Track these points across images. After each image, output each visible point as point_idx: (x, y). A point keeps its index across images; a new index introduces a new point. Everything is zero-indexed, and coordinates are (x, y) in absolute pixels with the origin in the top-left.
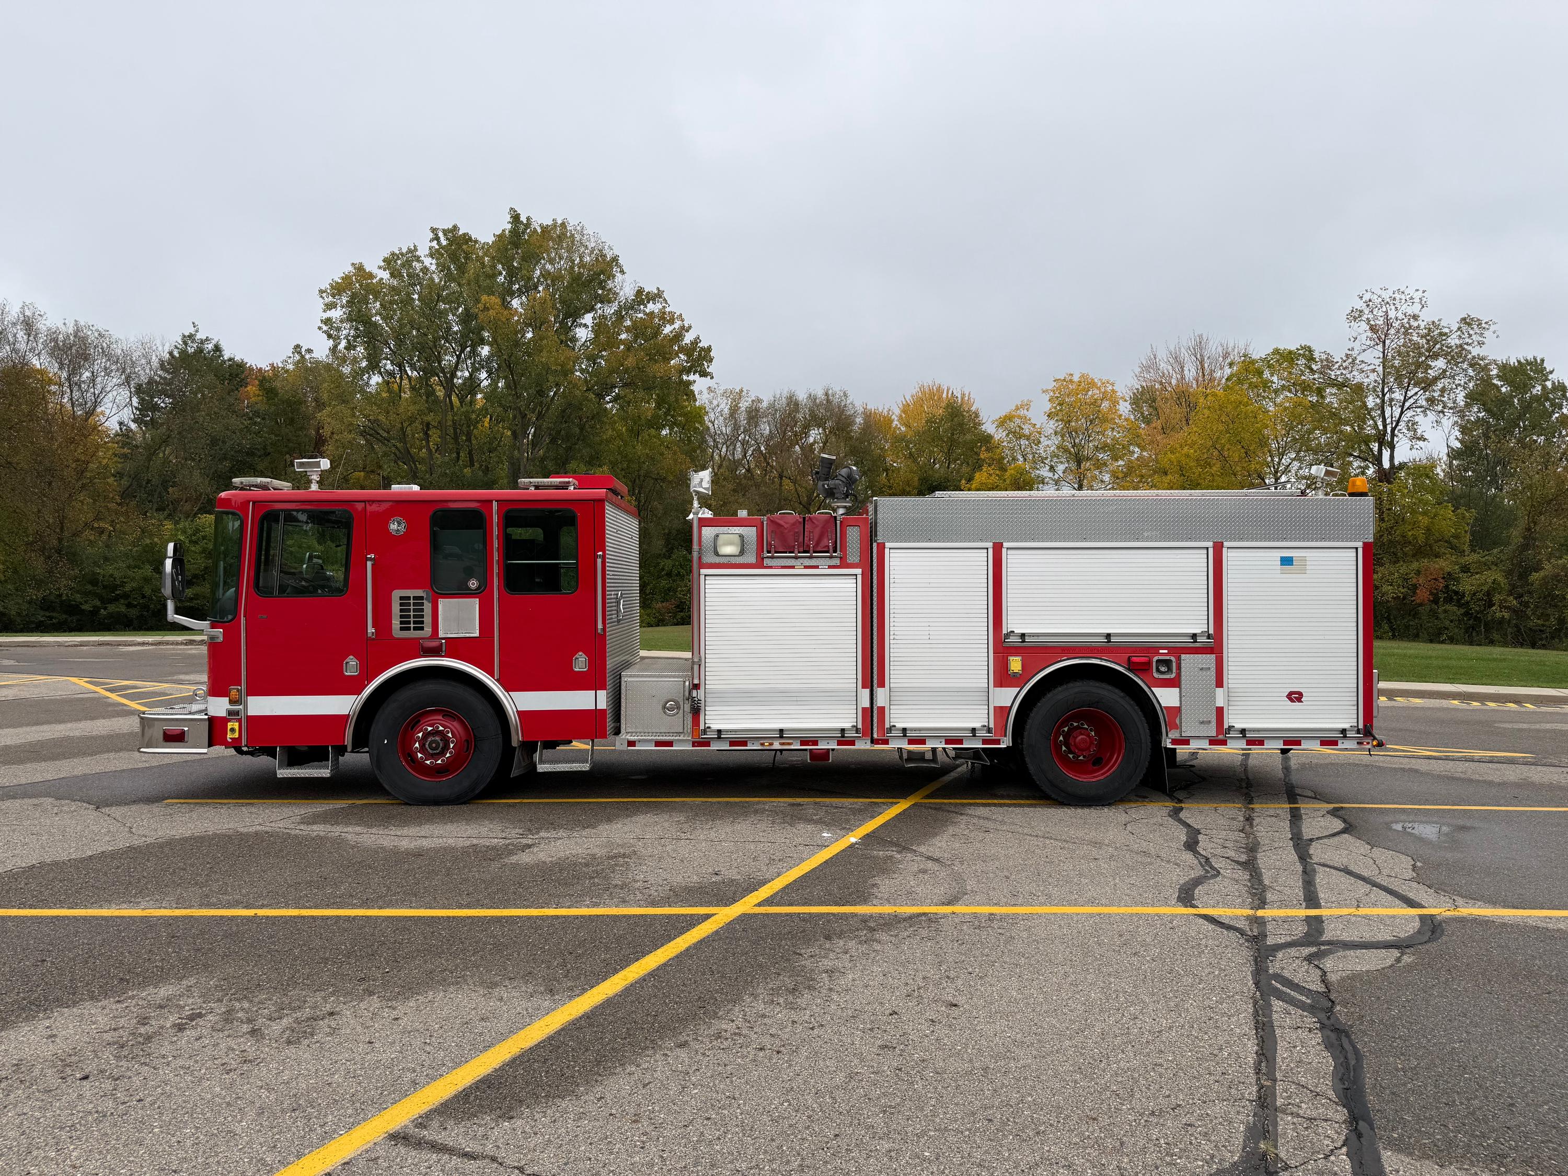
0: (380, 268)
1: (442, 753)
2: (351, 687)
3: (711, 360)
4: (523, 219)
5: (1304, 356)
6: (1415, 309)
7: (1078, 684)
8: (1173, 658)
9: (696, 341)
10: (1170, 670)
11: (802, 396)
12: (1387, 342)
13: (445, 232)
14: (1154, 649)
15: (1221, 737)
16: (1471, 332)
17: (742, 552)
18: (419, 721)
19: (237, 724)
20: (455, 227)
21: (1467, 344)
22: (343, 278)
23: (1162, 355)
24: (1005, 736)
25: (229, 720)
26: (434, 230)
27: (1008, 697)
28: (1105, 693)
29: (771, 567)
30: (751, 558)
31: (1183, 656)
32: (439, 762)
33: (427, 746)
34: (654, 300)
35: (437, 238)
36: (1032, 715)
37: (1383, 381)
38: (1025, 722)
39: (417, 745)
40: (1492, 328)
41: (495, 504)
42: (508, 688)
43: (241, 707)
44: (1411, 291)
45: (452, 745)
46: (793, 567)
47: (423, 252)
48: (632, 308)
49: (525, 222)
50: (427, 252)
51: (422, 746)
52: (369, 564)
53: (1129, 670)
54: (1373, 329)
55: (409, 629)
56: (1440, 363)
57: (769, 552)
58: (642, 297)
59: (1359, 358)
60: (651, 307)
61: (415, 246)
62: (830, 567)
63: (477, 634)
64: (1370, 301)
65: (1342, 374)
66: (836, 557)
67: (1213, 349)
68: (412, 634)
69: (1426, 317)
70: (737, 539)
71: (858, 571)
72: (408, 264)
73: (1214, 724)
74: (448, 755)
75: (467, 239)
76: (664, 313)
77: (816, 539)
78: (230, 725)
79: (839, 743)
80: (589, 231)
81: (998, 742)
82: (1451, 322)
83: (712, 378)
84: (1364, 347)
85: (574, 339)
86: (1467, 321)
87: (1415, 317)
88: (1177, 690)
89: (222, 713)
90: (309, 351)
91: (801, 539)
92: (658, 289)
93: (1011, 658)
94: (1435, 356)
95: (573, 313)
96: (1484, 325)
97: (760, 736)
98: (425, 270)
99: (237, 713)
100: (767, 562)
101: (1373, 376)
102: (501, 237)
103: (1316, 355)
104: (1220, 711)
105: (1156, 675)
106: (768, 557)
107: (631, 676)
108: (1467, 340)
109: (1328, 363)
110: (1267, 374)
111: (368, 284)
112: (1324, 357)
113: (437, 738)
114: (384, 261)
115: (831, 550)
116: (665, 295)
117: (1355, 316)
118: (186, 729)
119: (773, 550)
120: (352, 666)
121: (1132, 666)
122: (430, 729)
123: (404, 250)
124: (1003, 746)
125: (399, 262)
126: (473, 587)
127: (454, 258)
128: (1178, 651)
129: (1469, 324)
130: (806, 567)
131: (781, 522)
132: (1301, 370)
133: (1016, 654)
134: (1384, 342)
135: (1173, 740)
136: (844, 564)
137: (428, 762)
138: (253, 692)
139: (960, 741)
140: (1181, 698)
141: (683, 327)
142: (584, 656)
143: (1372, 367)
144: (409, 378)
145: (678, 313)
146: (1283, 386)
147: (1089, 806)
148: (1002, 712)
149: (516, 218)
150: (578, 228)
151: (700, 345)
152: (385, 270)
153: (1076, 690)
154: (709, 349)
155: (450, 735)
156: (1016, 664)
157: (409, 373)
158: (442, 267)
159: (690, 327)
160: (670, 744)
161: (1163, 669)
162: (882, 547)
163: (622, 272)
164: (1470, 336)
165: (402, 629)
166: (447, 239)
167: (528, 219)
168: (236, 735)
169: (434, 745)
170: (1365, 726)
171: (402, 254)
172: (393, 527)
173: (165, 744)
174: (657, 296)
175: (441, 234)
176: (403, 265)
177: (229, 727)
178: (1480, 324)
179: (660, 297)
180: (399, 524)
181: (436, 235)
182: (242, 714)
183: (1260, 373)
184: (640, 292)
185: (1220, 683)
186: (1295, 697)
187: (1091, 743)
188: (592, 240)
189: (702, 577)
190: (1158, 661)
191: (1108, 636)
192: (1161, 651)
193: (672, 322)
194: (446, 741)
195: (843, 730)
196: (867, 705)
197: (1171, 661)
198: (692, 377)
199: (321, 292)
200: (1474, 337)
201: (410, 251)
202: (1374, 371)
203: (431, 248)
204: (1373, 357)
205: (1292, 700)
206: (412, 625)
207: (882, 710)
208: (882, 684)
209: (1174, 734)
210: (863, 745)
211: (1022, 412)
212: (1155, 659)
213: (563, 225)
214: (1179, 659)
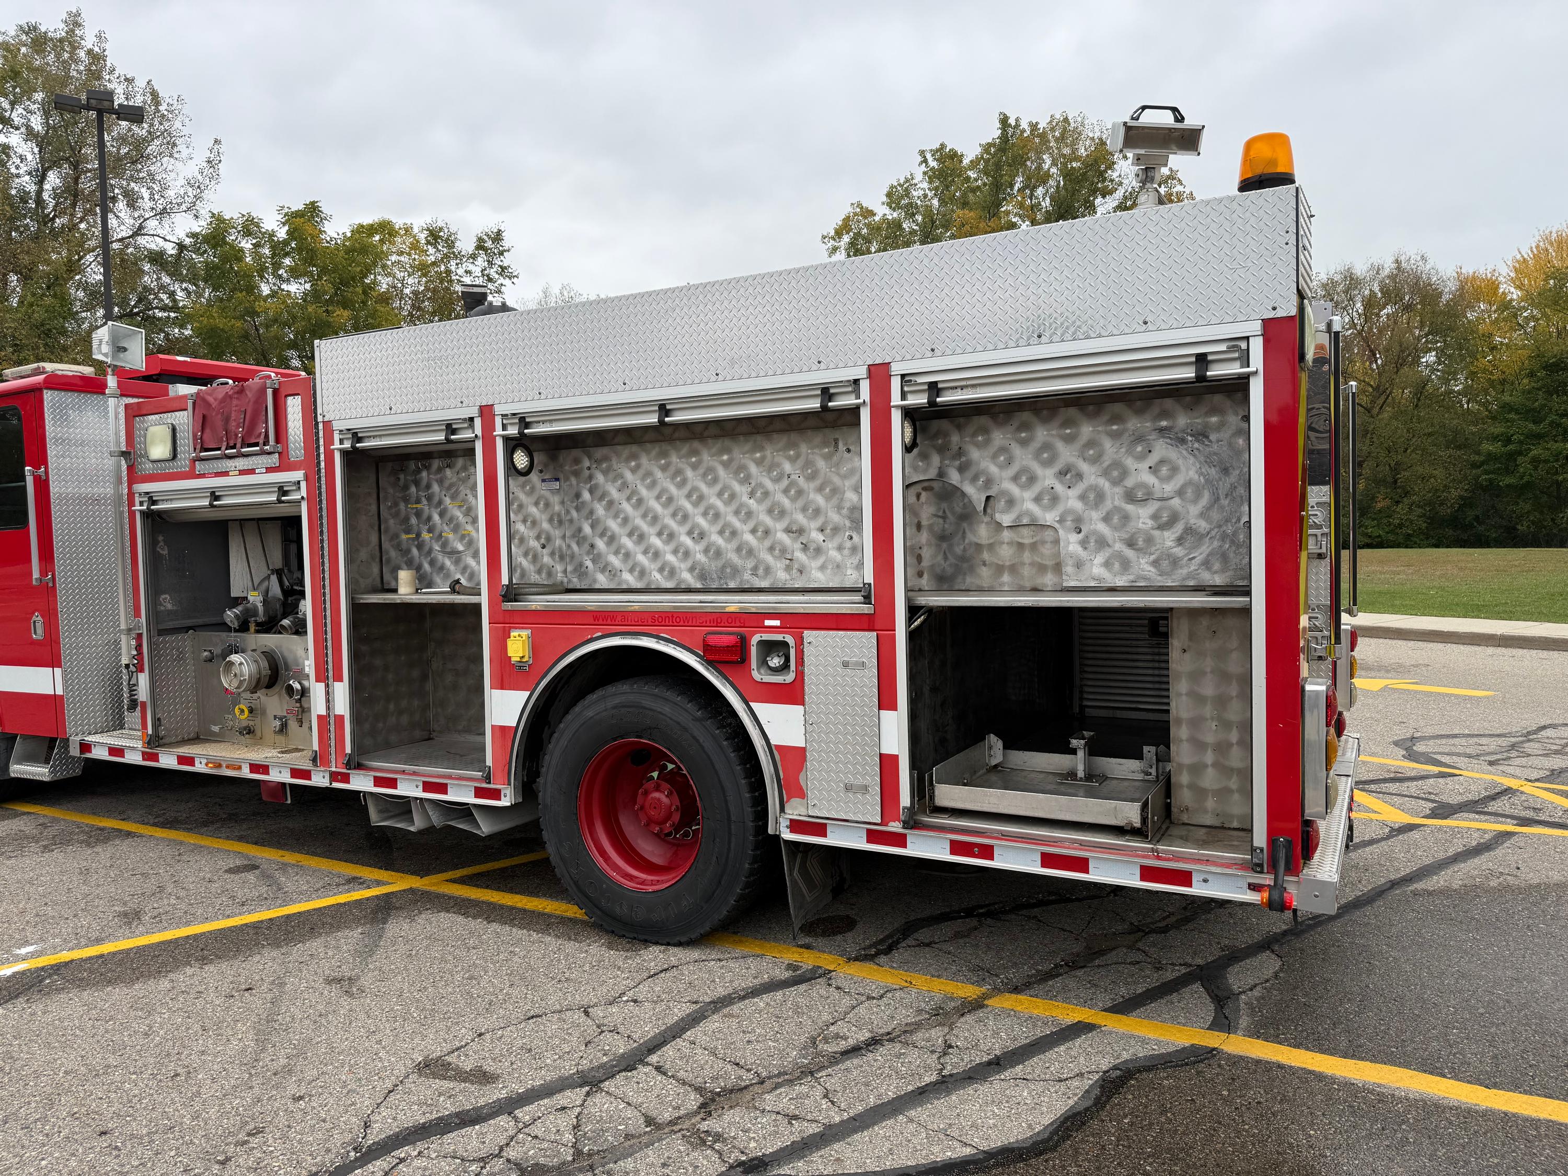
0: (881, 204)
4: (1012, 121)
8: (790, 639)
10: (785, 667)
13: (934, 151)
14: (752, 619)
15: (895, 827)
17: (174, 456)
20: (943, 146)
22: (844, 220)
24: (509, 784)
26: (922, 153)
27: (511, 708)
28: (667, 709)
29: (206, 476)
31: (810, 635)
35: (925, 161)
46: (228, 474)
47: (917, 178)
49: (1013, 124)
50: (921, 177)
53: (710, 662)
57: (195, 450)
66: (272, 452)
70: (168, 433)
71: (301, 475)
72: (907, 193)
73: (877, 794)
75: (954, 155)
77: (247, 423)
79: (293, 774)
88: (801, 709)
93: (513, 633)
100: (201, 468)
102: (987, 148)
104: (890, 766)
105: (757, 675)
106: (198, 460)
111: (870, 224)
114: (884, 196)
115: (264, 442)
121: (711, 656)
123: (902, 182)
124: (505, 803)
125: (898, 194)
128: (801, 622)
133: (521, 625)
135: (791, 820)
136: (285, 465)
139: (446, 788)
140: (808, 728)
142: (40, 617)
148: (503, 736)
149: (1004, 121)
150: (1079, 119)
152: (886, 205)
153: (617, 700)
156: (521, 645)
158: (936, 190)
161: (771, 662)
162: (329, 430)
166: (935, 159)
167: (1017, 120)
171: (900, 185)
175: (929, 156)
181: (925, 157)
185: (889, 700)
188: (1097, 129)
189: (137, 497)
190: (761, 643)
192: (768, 623)
196: (322, 710)
197: (785, 644)
199: (824, 237)
201: (906, 180)
207: (341, 719)
208: (340, 676)
209: (796, 810)
210: (320, 780)
212: (755, 639)
213: (1066, 120)
214: (800, 641)
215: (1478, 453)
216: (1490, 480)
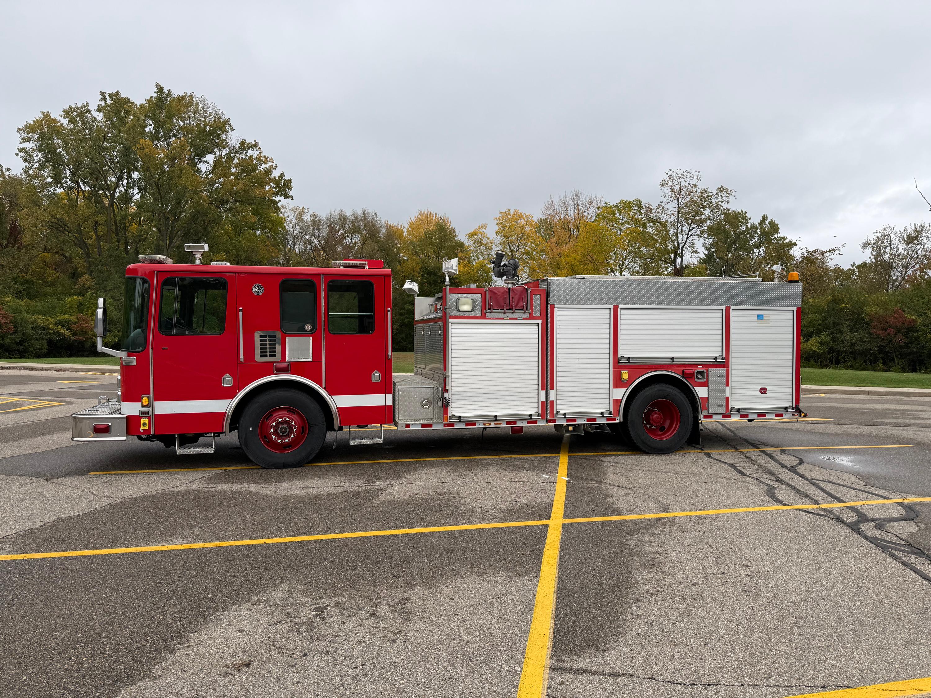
0: (61, 116)
1: (288, 435)
2: (228, 394)
3: (291, 188)
4: (166, 91)
5: (637, 205)
6: (694, 181)
7: (657, 386)
8: (705, 371)
9: (281, 176)
10: (703, 377)
11: (349, 214)
12: (680, 199)
13: (110, 95)
14: (695, 366)
15: (727, 414)
16: (723, 195)
17: (473, 309)
18: (272, 415)
19: (148, 420)
20: (118, 93)
21: (722, 202)
22: (34, 122)
23: (557, 201)
24: (619, 416)
25: (142, 418)
26: (102, 93)
27: (620, 394)
28: (671, 390)
29: (490, 319)
30: (478, 313)
31: (710, 369)
32: (287, 441)
33: (279, 431)
34: (252, 148)
35: (105, 99)
36: (633, 404)
37: (678, 220)
38: (629, 408)
39: (272, 430)
40: (733, 194)
41: (322, 277)
42: (331, 393)
43: (150, 409)
44: (693, 172)
45: (294, 430)
46: (503, 319)
47: (93, 107)
48: (238, 152)
49: (167, 92)
50: (97, 108)
51: (275, 431)
52: (241, 314)
53: (683, 377)
54: (673, 191)
55: (266, 356)
56: (707, 212)
57: (489, 309)
58: (244, 146)
59: (666, 207)
60: (250, 152)
61: (87, 103)
62: (524, 319)
63: (311, 359)
64: (671, 175)
65: (656, 216)
66: (527, 313)
67: (584, 199)
68: (268, 359)
69: (701, 186)
70: (470, 301)
71: (540, 321)
72: (81, 115)
73: (724, 406)
74: (292, 436)
75: (126, 101)
76: (261, 157)
77: (516, 302)
78: (142, 421)
79: (529, 423)
80: (209, 101)
81: (615, 419)
82: (713, 190)
83: (292, 199)
84: (668, 201)
85: (199, 170)
86: (721, 190)
87: (695, 186)
88: (707, 388)
89: (137, 413)
90: (8, 170)
91: (508, 301)
92: (255, 141)
93: (623, 372)
94: (704, 208)
95: (201, 154)
96: (729, 192)
97: (484, 419)
98: (94, 120)
99: (147, 413)
100: (488, 315)
101: (673, 218)
102: (149, 101)
103: (643, 204)
104: (727, 399)
105: (696, 380)
106: (489, 313)
107: (401, 385)
108: (721, 200)
109: (649, 210)
110: (617, 215)
111: (53, 127)
112: (647, 205)
113: (285, 426)
114: (64, 111)
115: (525, 309)
116: (260, 145)
117: (663, 184)
118: (110, 424)
119: (492, 308)
120: (227, 381)
121: (684, 375)
122: (280, 420)
123: (79, 106)
124: (617, 421)
125: (75, 113)
126: (308, 329)
127: (116, 113)
128: (708, 366)
129: (722, 191)
130: (510, 319)
131: (496, 292)
132: (634, 213)
133: (625, 369)
134: (678, 199)
135: (704, 415)
136: (532, 317)
137: (279, 441)
138: (158, 398)
139: (595, 420)
140: (708, 392)
141: (271, 167)
142: (378, 373)
143: (673, 212)
144: (83, 192)
145: (270, 157)
146: (626, 221)
147: (662, 454)
148: (617, 402)
149: (160, 90)
150: (202, 99)
151: (285, 178)
152: (64, 118)
153: (656, 389)
154: (290, 181)
155: (293, 423)
156: (625, 375)
157: (83, 188)
158: (107, 118)
159: (276, 167)
160: (430, 425)
161: (699, 376)
162: (553, 307)
163: (232, 129)
164: (722, 197)
165: (261, 356)
166: (112, 100)
167: (169, 91)
168: (147, 428)
169: (283, 430)
170: (796, 406)
171: (78, 108)
172: (255, 290)
173: (96, 435)
174: (254, 146)
175: (107, 97)
176: (78, 115)
177: (142, 422)
178: (727, 191)
179: (256, 146)
180: (259, 288)
181: (104, 97)
182: (151, 414)
183: (614, 214)
184: (243, 142)
185: (727, 385)
186: (763, 391)
187: (661, 419)
188: (211, 107)
189: (450, 324)
190: (698, 372)
191: (673, 358)
192: (699, 367)
193: (266, 162)
194: (291, 427)
195: (530, 415)
196: (544, 400)
197: (703, 372)
198: (278, 198)
199: (19, 129)
200: (724, 198)
201: (83, 106)
202: (673, 214)
203: (99, 105)
204: (672, 207)
205: (762, 393)
206: (268, 354)
207: (552, 402)
208: (552, 388)
209: (705, 413)
210: (542, 423)
211: (482, 230)
212: (696, 371)
213: (191, 96)
214: (708, 371)
215: (404, 309)
216: (409, 322)
